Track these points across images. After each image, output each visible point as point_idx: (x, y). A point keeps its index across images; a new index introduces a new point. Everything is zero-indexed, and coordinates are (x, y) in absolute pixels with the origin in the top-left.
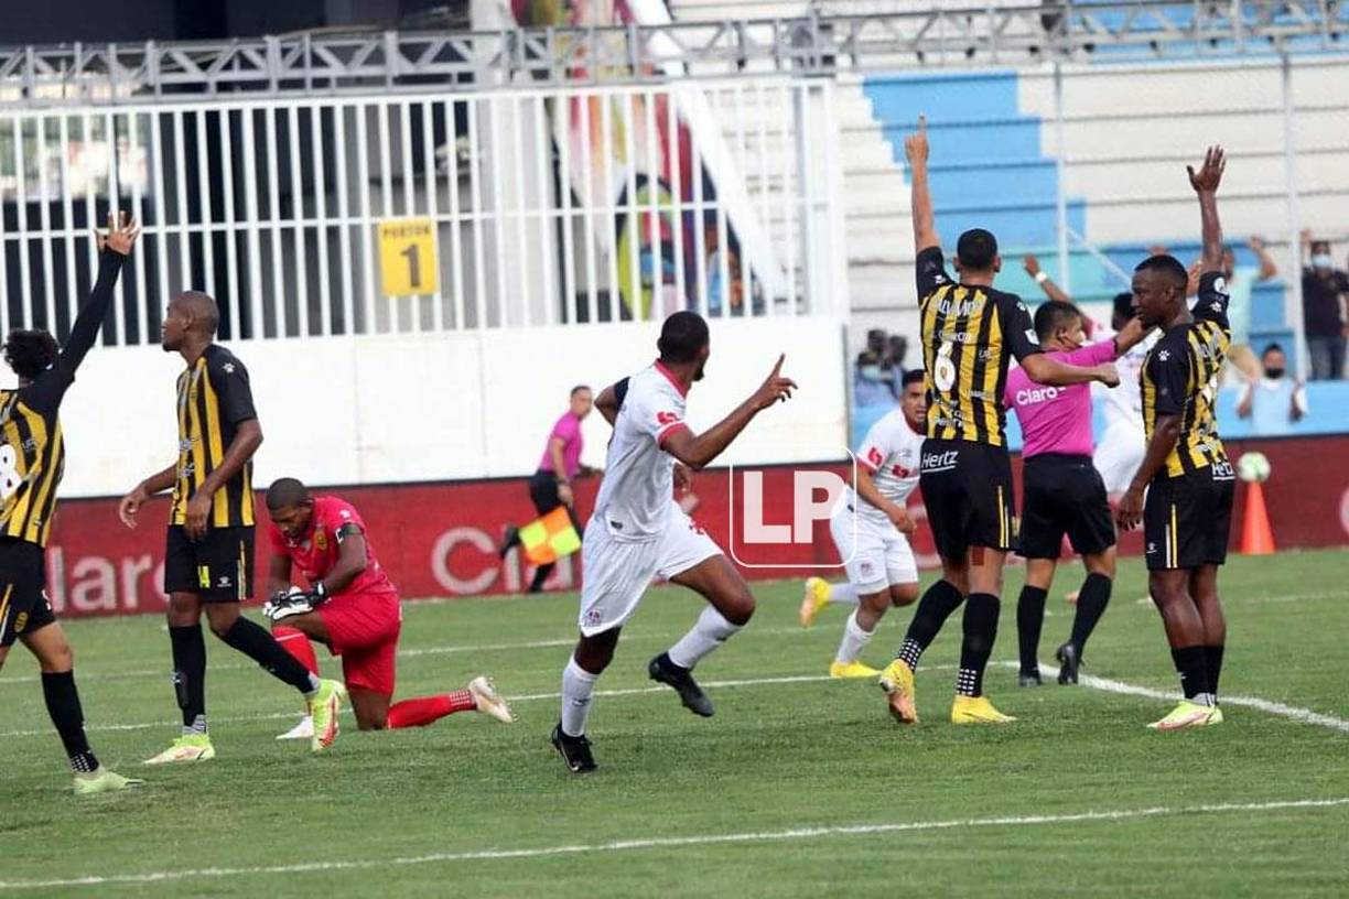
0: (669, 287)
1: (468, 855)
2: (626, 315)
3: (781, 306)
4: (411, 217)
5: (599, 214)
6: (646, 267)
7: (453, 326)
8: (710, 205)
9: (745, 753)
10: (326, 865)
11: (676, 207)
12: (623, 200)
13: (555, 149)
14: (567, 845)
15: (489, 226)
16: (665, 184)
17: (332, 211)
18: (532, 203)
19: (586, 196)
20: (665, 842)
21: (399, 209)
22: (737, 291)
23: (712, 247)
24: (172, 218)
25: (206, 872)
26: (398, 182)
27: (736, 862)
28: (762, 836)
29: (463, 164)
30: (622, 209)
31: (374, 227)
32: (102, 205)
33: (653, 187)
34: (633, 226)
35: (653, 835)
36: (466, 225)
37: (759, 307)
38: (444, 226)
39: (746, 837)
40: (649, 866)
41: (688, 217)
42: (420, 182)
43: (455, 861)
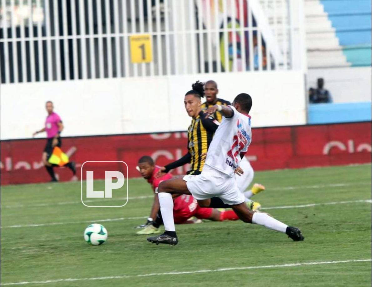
0: (239, 60)
1: (165, 274)
2: (223, 70)
3: (281, 67)
4: (142, 33)
5: (213, 32)
6: (231, 52)
7: (158, 74)
8: (255, 29)
9: (269, 235)
10: (112, 277)
11: (242, 30)
12: (222, 27)
13: (196, 8)
14: (203, 270)
15: (171, 37)
16: (238, 21)
17: (113, 31)
18: (188, 28)
19: (208, 25)
20: (239, 268)
21: (138, 30)
22: (265, 61)
23: (255, 44)
24: (53, 34)
25: (67, 280)
26: (137, 20)
27: (266, 276)
28: (276, 266)
29: (162, 13)
30: (222, 30)
31: (129, 38)
32: (27, 29)
33: (233, 22)
34: (226, 37)
35: (234, 266)
36: (163, 37)
37: (273, 67)
38: (155, 37)
39: (270, 266)
40: (233, 277)
41: (246, 33)
42: (146, 20)
43: (160, 276)
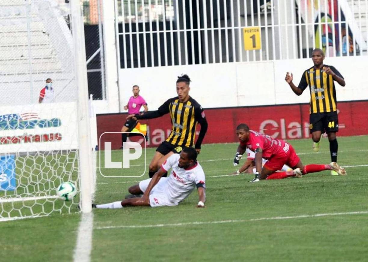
0: (331, 47)
1: (272, 218)
3: (365, 52)
4: (253, 27)
5: (310, 25)
6: (324, 41)
7: (266, 59)
8: (343, 22)
9: (355, 188)
10: (230, 221)
11: (333, 23)
12: (317, 21)
13: (296, 6)
14: (303, 215)
15: (276, 29)
16: (330, 16)
17: (229, 25)
18: (290, 22)
19: (306, 20)
20: (332, 214)
21: (249, 24)
22: (352, 48)
23: (344, 35)
24: (182, 27)
25: (194, 223)
26: (249, 16)
27: (354, 220)
28: (361, 212)
29: (269, 10)
30: (317, 24)
31: (242, 30)
32: (161, 24)
33: (326, 17)
34: (320, 29)
35: (328, 212)
36: (270, 29)
37: (358, 53)
38: (263, 29)
39: (356, 213)
40: (327, 221)
41: (336, 26)
42: (256, 16)
43: (269, 220)
